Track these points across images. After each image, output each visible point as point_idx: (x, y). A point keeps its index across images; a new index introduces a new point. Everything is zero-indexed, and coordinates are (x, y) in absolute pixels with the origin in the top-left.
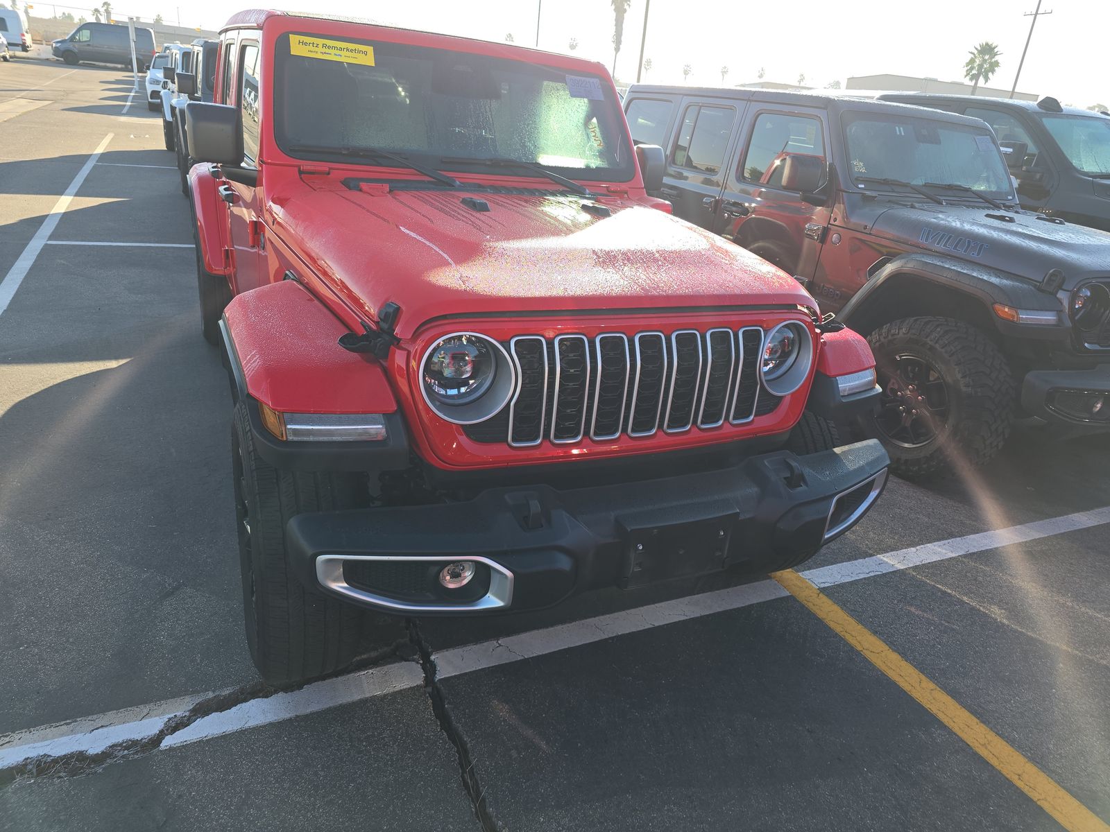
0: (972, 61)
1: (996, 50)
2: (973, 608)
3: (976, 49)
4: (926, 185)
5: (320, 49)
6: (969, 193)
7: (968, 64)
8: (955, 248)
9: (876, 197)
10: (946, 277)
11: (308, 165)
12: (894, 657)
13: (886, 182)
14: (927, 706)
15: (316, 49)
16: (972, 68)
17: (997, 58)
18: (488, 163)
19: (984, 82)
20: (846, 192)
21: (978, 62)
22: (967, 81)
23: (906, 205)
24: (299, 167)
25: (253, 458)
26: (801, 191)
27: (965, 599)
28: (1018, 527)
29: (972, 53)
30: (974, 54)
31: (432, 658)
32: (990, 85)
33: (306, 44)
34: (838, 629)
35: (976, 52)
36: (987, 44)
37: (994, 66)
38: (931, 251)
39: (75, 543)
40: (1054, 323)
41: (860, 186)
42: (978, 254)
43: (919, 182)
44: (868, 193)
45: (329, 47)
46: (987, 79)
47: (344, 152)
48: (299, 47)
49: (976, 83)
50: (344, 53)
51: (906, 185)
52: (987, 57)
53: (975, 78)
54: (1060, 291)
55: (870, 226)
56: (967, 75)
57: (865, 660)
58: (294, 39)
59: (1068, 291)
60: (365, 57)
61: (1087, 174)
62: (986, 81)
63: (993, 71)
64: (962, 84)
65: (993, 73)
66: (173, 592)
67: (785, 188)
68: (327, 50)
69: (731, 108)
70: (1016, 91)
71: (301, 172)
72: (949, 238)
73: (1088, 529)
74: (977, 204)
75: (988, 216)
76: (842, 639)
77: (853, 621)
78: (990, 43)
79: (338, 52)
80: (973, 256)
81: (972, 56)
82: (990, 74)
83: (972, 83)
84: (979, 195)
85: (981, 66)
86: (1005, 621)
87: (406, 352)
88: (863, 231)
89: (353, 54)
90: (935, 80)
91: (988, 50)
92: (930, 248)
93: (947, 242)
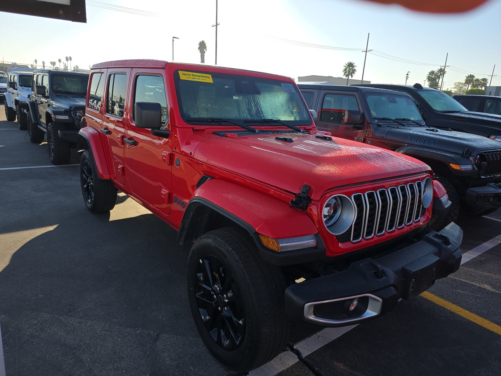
0: (345, 70)
1: (354, 65)
2: (479, 287)
3: (346, 65)
4: (396, 119)
5: (191, 77)
6: (410, 121)
7: (344, 71)
8: (424, 143)
9: (382, 125)
10: (427, 155)
11: (197, 127)
12: (467, 312)
13: (384, 119)
14: (492, 330)
15: (189, 77)
16: (346, 72)
17: (355, 68)
18: (262, 121)
19: (351, 77)
20: (371, 124)
21: (348, 70)
22: (344, 77)
23: (395, 128)
24: (193, 128)
25: (241, 263)
26: (353, 124)
27: (473, 283)
28: (470, 251)
29: (345, 66)
30: (346, 67)
31: (295, 347)
32: (353, 78)
33: (185, 74)
34: (440, 304)
35: (346, 66)
36: (350, 63)
37: (354, 71)
38: (414, 145)
39: (92, 321)
40: (471, 169)
41: (376, 121)
42: (434, 145)
43: (394, 118)
44: (380, 124)
45: (194, 76)
46: (352, 76)
47: (209, 121)
48: (184, 76)
49: (348, 78)
50: (201, 78)
51: (390, 120)
52: (351, 68)
53: (347, 76)
54: (471, 157)
55: (384, 137)
56: (345, 74)
57: (458, 315)
58: (180, 73)
59: (473, 156)
60: (209, 79)
61: (439, 111)
62: (352, 77)
63: (354, 73)
64: (342, 78)
65: (354, 74)
66: (157, 338)
67: (347, 124)
68: (194, 77)
69: (312, 93)
70: (363, 80)
71: (194, 130)
72: (420, 140)
73: (492, 249)
74: (415, 125)
75: (427, 130)
76: (444, 308)
77: (443, 300)
78: (351, 62)
79: (198, 78)
80: (432, 145)
81: (345, 67)
82: (353, 74)
83: (347, 78)
84: (413, 121)
85: (349, 71)
86: (492, 290)
87: (316, 206)
88: (382, 139)
89: (204, 78)
90: (332, 77)
91: (351, 65)
92: (413, 143)
93: (420, 141)
